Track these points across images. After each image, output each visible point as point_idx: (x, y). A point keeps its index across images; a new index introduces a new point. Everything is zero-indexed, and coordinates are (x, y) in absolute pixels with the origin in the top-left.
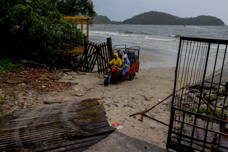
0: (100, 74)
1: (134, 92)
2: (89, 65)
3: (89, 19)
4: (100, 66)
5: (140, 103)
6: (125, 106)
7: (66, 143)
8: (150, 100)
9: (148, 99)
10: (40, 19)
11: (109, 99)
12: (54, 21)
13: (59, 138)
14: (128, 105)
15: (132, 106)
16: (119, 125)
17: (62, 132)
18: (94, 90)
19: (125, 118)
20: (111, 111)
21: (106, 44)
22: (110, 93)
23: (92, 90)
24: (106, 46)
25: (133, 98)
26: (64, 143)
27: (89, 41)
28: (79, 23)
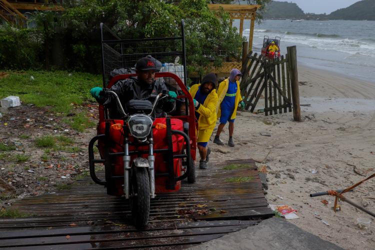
0: (267, 117)
1: (332, 156)
2: (249, 97)
3: (256, 8)
4: (269, 102)
5: (342, 179)
6: (308, 179)
7: (186, 223)
8: (364, 174)
9: (361, 172)
10: (165, 9)
11: (278, 164)
12: (189, 12)
13: (177, 214)
14: (316, 179)
15: (324, 182)
16: (291, 211)
17: (183, 207)
18: (253, 145)
19: (305, 201)
20: (279, 185)
21: (285, 58)
22: (282, 153)
23: (249, 144)
24: (285, 63)
25: (328, 167)
26: (183, 223)
27: (251, 52)
28: (236, 16)
